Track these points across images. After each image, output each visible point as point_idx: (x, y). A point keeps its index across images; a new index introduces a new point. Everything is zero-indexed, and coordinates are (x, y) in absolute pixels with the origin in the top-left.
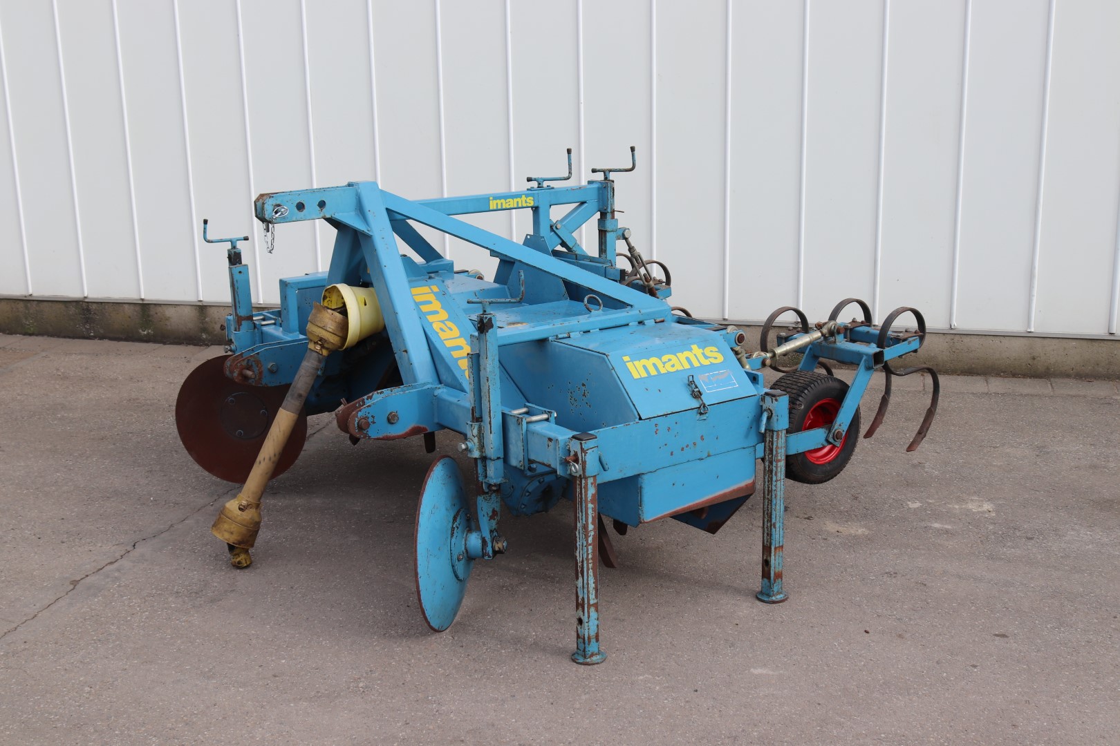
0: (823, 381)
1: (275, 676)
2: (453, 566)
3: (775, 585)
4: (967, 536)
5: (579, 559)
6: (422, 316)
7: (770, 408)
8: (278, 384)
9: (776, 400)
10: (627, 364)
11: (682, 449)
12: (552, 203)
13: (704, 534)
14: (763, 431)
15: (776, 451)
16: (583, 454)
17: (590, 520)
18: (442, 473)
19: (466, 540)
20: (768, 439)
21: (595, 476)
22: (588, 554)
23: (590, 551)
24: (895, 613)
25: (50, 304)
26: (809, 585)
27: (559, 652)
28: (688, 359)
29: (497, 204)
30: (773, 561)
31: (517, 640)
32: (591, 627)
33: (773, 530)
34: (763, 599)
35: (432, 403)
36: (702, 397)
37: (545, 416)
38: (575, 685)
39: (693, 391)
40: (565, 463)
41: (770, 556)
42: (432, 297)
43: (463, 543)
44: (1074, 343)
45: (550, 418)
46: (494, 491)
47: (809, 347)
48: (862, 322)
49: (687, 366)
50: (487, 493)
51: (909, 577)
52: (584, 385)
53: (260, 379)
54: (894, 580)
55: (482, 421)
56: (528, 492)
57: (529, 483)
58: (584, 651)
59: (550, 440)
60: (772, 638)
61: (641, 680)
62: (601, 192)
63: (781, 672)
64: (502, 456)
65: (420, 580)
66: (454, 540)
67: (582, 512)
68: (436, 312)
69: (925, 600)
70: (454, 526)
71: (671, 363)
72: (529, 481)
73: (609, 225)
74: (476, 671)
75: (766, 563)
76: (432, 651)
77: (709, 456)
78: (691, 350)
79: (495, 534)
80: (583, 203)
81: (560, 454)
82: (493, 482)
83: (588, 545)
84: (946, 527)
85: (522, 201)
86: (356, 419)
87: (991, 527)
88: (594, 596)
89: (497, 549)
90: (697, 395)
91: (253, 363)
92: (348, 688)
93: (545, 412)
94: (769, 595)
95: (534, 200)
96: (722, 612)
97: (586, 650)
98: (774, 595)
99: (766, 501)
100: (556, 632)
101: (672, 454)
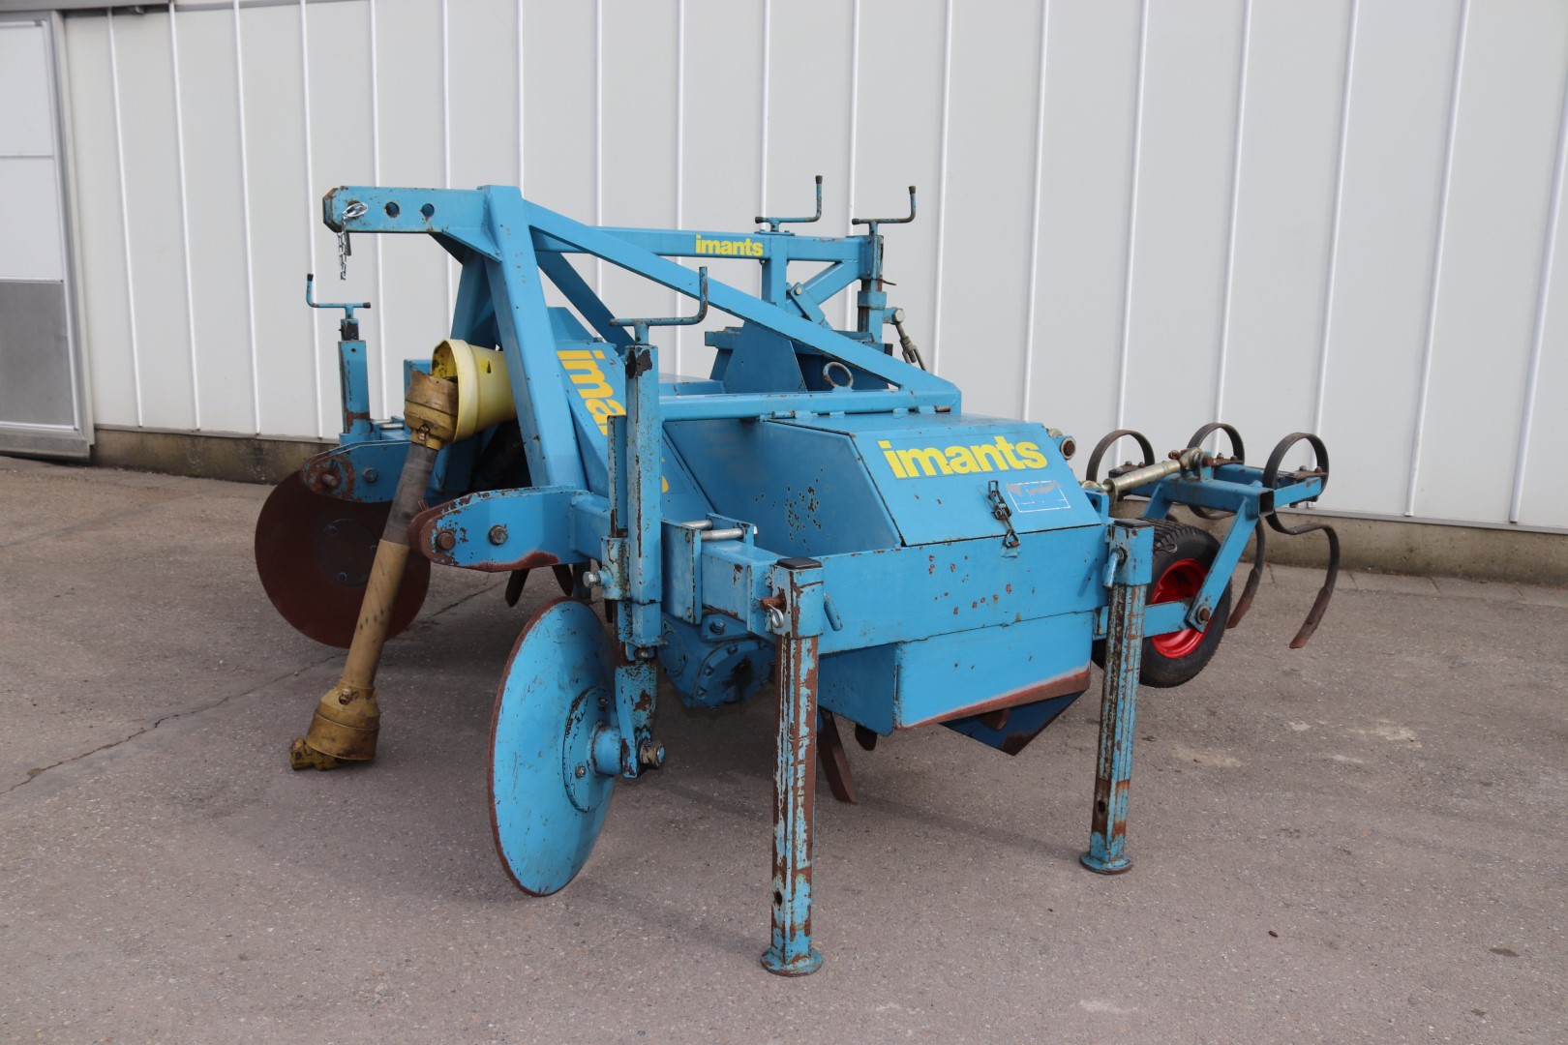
0: (1184, 531)
1: (242, 958)
2: (567, 786)
3: (1113, 844)
4: (1389, 776)
5: (781, 788)
6: (570, 389)
7: (1123, 546)
8: (378, 501)
9: (1134, 533)
10: (885, 452)
11: (974, 605)
12: (791, 256)
13: (995, 756)
14: (1110, 584)
15: (1130, 621)
16: (795, 594)
17: (803, 717)
18: (559, 624)
19: (593, 743)
20: (1116, 600)
21: (816, 636)
22: (796, 780)
23: (800, 774)
24: (1312, 900)
25: (219, 441)
26: (1164, 844)
27: (740, 946)
28: (988, 456)
29: (707, 246)
30: (1113, 804)
31: (674, 920)
32: (797, 907)
33: (1117, 752)
34: (1091, 865)
35: (564, 515)
36: (1011, 519)
37: (737, 532)
38: (760, 1018)
39: (997, 507)
40: (763, 609)
41: (1109, 796)
42: (592, 366)
43: (589, 747)
44: (1464, 533)
45: (746, 537)
46: (646, 660)
47: (1159, 485)
48: (1232, 459)
49: (987, 467)
50: (633, 663)
51: (1319, 837)
52: (811, 490)
53: (350, 490)
54: (1298, 843)
55: (626, 537)
56: (710, 668)
57: (711, 653)
58: (783, 950)
59: (738, 568)
60: (1113, 939)
61: (882, 1015)
62: (863, 249)
63: (1135, 1009)
64: (659, 599)
65: (497, 807)
66: (569, 741)
67: (788, 702)
68: (595, 386)
69: (1357, 880)
70: (573, 717)
71: (960, 460)
72: (711, 650)
73: (873, 299)
74: (589, 974)
75: (1101, 808)
76: (525, 929)
77: (1018, 621)
78: (994, 443)
79: (645, 734)
80: (838, 263)
81: (754, 593)
82: (642, 641)
83: (797, 762)
84: (1356, 760)
85: (746, 247)
86: (434, 531)
87: (1422, 764)
88: (804, 855)
89: (645, 760)
90: (1002, 515)
91: (340, 466)
92: (354, 994)
93: (738, 526)
94: (1101, 861)
95: (763, 248)
96: (1026, 885)
97: (786, 950)
98: (1110, 860)
99: (1107, 704)
100: (743, 908)
101: (956, 611)
